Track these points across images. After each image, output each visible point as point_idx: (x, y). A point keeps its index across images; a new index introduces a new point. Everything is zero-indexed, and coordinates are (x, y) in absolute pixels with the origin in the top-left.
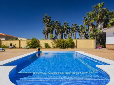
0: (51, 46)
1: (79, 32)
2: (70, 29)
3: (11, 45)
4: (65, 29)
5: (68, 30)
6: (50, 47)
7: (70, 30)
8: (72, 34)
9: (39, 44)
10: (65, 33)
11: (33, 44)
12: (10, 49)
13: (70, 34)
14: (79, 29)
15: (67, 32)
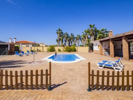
0: (62, 51)
1: (81, 40)
3: (38, 50)
4: (72, 38)
5: (74, 39)
7: (75, 39)
9: (54, 49)
11: (51, 49)
13: (75, 42)
14: (81, 38)
15: (73, 40)
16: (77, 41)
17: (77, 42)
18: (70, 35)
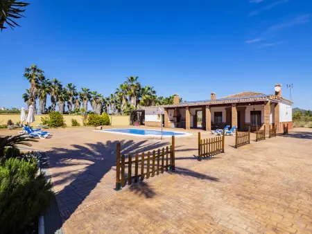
0: (81, 124)
1: (91, 101)
2: (77, 95)
3: (10, 123)
4: (70, 95)
5: (75, 97)
6: (79, 125)
7: (78, 97)
8: (80, 104)
9: (62, 121)
10: (70, 101)
11: (55, 121)
12: (10, 129)
13: (77, 104)
14: (91, 97)
15: (73, 99)
16: (82, 103)
17: (81, 105)
18: (65, 86)
